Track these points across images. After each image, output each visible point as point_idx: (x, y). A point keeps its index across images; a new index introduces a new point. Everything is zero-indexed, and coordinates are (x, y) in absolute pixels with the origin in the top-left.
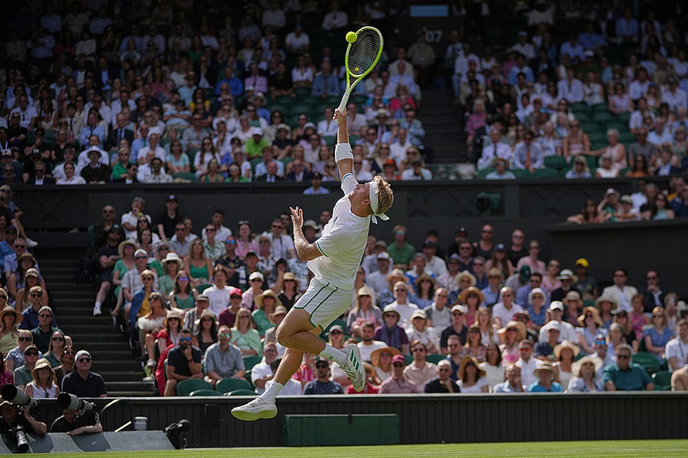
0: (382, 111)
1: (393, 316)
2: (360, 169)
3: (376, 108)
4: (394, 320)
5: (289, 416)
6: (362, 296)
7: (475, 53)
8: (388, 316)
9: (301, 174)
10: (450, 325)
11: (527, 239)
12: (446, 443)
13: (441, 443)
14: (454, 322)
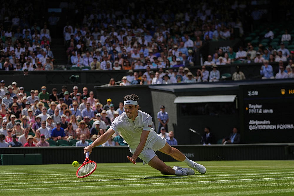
0: (38, 46)
1: (39, 119)
2: (29, 66)
3: (36, 44)
4: (40, 120)
5: (2, 154)
6: (29, 112)
7: (71, 25)
8: (37, 119)
9: (8, 68)
10: (61, 122)
11: (88, 91)
12: (59, 164)
13: (57, 164)
14: (62, 120)
